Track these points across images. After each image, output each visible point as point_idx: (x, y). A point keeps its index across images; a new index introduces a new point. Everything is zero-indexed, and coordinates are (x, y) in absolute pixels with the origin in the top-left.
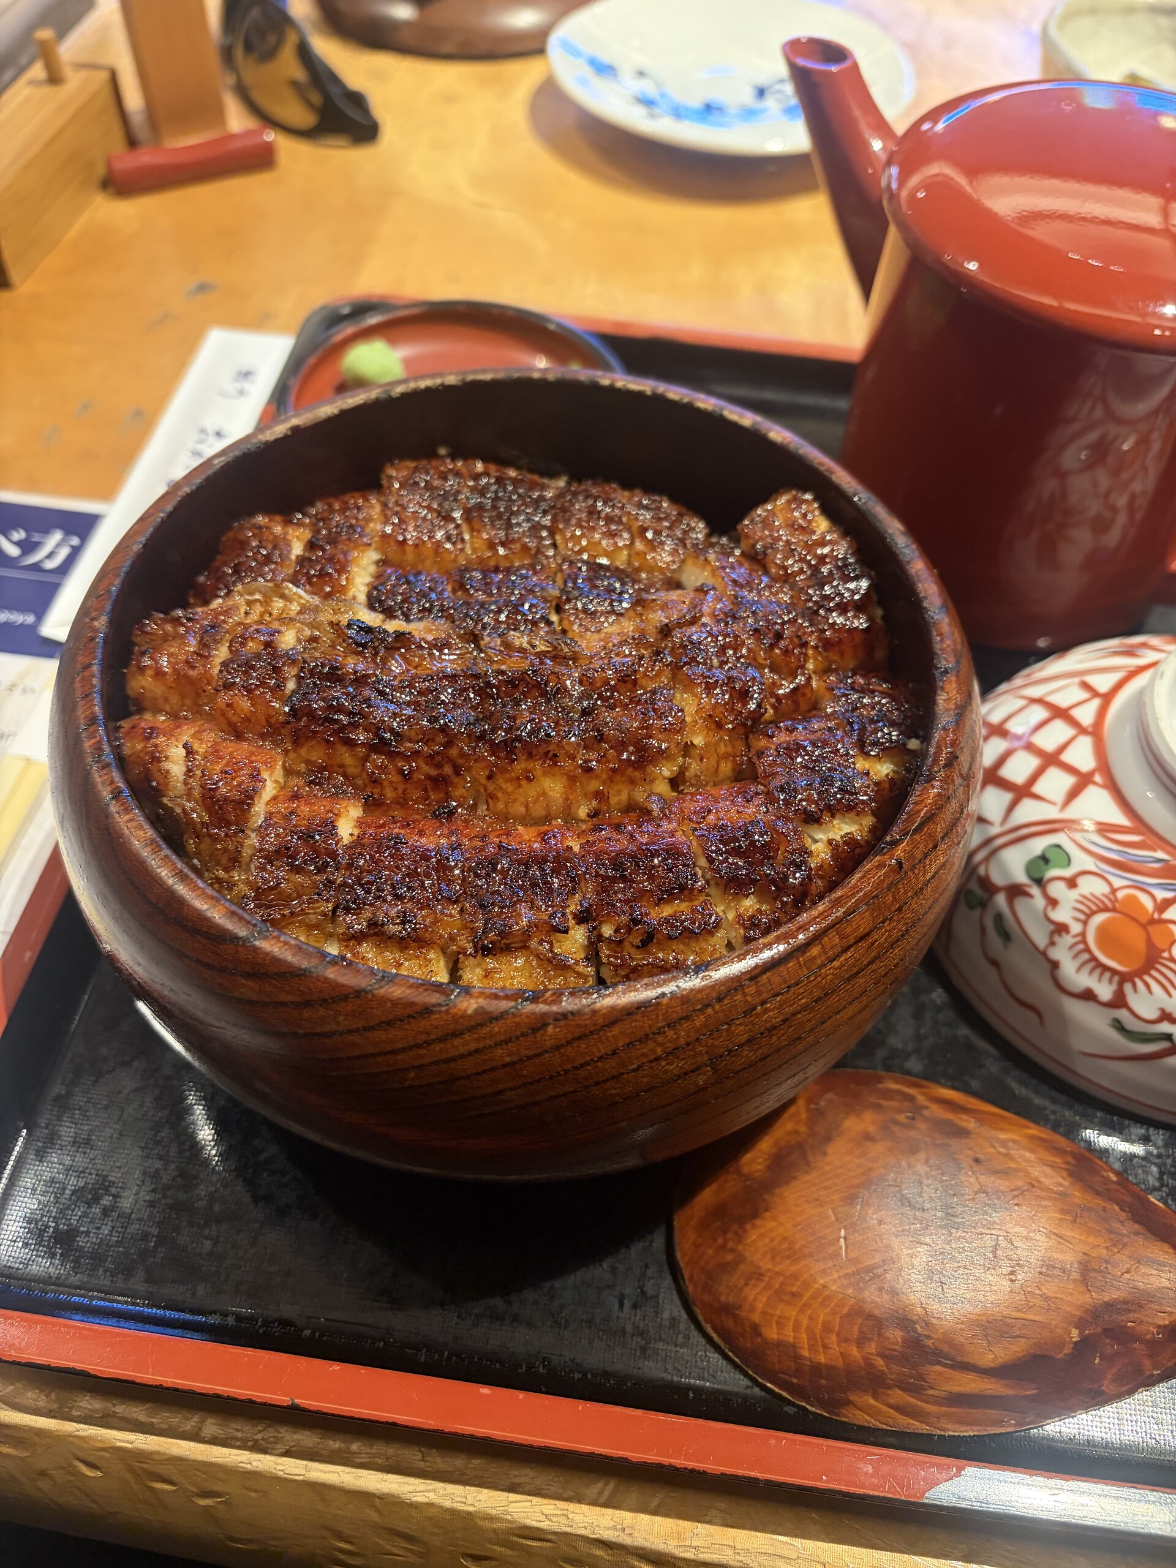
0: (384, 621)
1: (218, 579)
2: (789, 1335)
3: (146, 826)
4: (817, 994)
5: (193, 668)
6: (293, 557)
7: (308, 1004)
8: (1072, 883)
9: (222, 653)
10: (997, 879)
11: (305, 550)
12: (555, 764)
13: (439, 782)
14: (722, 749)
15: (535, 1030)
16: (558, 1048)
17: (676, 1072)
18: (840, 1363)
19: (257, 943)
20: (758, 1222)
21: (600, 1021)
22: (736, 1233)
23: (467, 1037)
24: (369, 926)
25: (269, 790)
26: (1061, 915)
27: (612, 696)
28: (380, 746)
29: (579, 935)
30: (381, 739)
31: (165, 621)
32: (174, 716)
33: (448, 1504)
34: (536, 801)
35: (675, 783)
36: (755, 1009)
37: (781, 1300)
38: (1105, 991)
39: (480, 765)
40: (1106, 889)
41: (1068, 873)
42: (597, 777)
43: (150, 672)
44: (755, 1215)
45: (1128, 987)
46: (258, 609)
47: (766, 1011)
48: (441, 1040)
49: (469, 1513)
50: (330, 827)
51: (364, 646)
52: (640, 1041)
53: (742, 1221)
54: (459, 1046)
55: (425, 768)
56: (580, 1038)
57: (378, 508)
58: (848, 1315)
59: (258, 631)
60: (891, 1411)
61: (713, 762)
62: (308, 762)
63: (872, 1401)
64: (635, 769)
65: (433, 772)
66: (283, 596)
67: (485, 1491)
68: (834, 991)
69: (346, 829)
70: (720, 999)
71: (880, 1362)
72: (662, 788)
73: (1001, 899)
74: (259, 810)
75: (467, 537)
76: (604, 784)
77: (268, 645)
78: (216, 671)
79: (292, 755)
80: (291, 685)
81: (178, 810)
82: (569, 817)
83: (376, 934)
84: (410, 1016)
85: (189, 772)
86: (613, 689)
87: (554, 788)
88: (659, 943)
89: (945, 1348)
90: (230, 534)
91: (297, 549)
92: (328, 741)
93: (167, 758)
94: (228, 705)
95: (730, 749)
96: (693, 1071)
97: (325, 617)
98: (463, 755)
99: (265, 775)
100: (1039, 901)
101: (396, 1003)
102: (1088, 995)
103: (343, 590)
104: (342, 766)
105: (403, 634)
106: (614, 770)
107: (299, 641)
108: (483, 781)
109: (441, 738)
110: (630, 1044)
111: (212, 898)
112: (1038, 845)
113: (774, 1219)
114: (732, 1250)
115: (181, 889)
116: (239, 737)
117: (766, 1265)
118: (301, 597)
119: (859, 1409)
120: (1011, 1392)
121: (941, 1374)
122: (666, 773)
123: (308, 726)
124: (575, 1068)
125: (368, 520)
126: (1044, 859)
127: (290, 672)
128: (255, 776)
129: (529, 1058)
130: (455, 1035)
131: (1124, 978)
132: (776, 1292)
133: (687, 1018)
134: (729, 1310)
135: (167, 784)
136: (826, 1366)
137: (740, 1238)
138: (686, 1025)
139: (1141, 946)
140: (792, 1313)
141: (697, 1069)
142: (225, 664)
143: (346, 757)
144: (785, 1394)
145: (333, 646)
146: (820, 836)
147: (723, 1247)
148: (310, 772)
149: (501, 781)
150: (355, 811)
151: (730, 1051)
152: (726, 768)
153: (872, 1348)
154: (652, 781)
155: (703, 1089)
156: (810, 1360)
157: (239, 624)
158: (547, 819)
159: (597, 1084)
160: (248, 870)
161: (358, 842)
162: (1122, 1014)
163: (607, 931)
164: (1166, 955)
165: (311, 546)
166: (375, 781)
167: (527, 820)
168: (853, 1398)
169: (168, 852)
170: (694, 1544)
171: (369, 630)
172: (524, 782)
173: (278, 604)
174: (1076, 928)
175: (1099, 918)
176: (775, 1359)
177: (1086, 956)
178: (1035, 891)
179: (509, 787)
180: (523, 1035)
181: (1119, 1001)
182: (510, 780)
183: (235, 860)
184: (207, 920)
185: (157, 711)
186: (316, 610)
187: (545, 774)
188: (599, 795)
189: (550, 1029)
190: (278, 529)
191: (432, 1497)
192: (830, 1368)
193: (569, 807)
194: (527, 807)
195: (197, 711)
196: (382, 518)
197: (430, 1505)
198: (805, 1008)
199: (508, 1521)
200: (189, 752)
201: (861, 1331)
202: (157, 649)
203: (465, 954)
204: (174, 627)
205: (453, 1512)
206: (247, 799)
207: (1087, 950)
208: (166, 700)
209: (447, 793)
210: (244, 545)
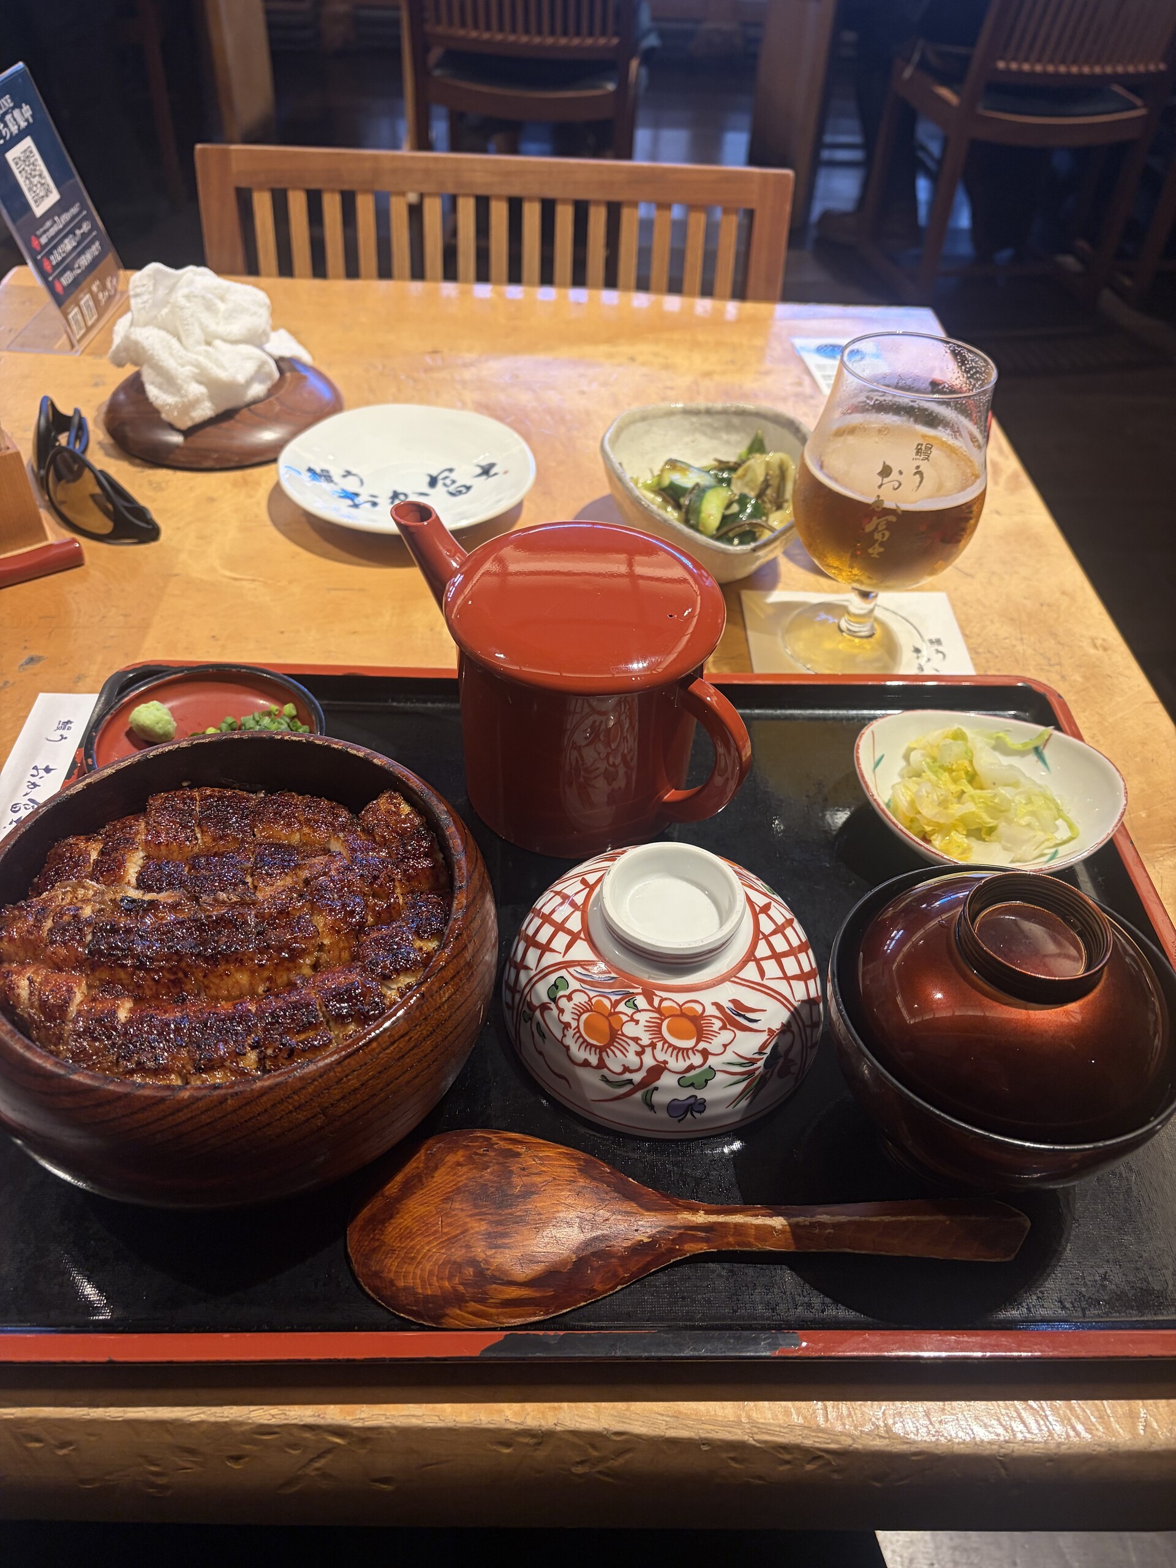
0: (143, 894)
1: (46, 879)
2: (410, 1282)
3: (7, 1023)
4: (379, 1069)
5: (32, 934)
6: (92, 861)
7: (99, 1105)
8: (569, 998)
9: (49, 924)
10: (536, 1003)
11: (98, 855)
12: (242, 964)
13: (177, 983)
14: (342, 945)
15: (221, 1103)
16: (235, 1111)
17: (303, 1118)
18: (439, 1293)
19: (71, 1077)
20: (392, 1221)
21: (256, 1095)
22: (380, 1230)
23: (185, 1111)
24: (136, 1065)
25: (78, 997)
26: (567, 1017)
27: (275, 923)
28: (142, 966)
29: (252, 1056)
30: (141, 962)
31: (14, 909)
32: (22, 964)
33: (212, 1419)
34: (233, 987)
35: (315, 967)
36: (342, 1079)
37: (405, 1263)
38: (594, 1060)
39: (199, 970)
40: (587, 999)
41: (567, 992)
42: (268, 969)
43: (6, 939)
44: (391, 1217)
45: (604, 1054)
46: (69, 896)
47: (349, 1080)
48: (172, 1114)
49: (226, 1423)
50: (113, 1013)
51: (131, 910)
52: (279, 1103)
53: (383, 1222)
54: (182, 1116)
55: (167, 975)
56: (246, 1104)
57: (143, 825)
58: (443, 1264)
59: (68, 909)
60: (470, 1316)
61: (337, 953)
62: (100, 980)
63: (458, 1312)
64: (290, 962)
65: (172, 977)
66: (84, 887)
67: (235, 1407)
68: (390, 1067)
69: (123, 1015)
70: (321, 1076)
71: (461, 1288)
72: (307, 971)
73: (538, 1013)
74: (73, 1009)
75: (199, 835)
76: (272, 973)
77: (74, 916)
78: (45, 934)
79: (91, 977)
80: (89, 938)
81: (26, 1016)
82: (253, 993)
83: (141, 1069)
84: (154, 1104)
85: (31, 993)
86: (276, 918)
87: (243, 978)
88: (298, 1054)
89: (497, 1274)
90: (53, 851)
91: (94, 856)
92: (111, 967)
93: (18, 987)
94: (53, 953)
95: (347, 945)
96: (313, 1117)
97: (110, 896)
98: (189, 965)
99: (76, 990)
100: (555, 1012)
101: (146, 1098)
102: (586, 1064)
103: (122, 878)
104: (120, 980)
105: (154, 901)
106: (277, 964)
107: (93, 912)
108: (201, 979)
109: (175, 957)
110: (274, 1105)
111: (45, 1056)
112: (552, 978)
113: (402, 1217)
114: (378, 1240)
115: (28, 1055)
116: (61, 970)
117: (397, 1244)
118: (94, 886)
119: (452, 1318)
120: (538, 1295)
121: (496, 1289)
122: (308, 961)
123: (100, 959)
124: (246, 1121)
125: (137, 833)
126: (555, 985)
127: (88, 930)
128: (70, 990)
129: (220, 1118)
130: (179, 1110)
131: (601, 1050)
132: (403, 1258)
133: (303, 1088)
134: (377, 1275)
135: (19, 1002)
136: (431, 1295)
137: (382, 1232)
138: (304, 1091)
139: (607, 1030)
140: (411, 1269)
141: (315, 1116)
142: (50, 930)
143: (122, 974)
144: (411, 1318)
145: (113, 913)
146: (395, 986)
147: (373, 1239)
148: (102, 985)
149: (211, 978)
150: (129, 1004)
151: (332, 1105)
152: (345, 955)
153: (457, 1281)
154: (300, 967)
155: (322, 1128)
156: (422, 1294)
157: (58, 906)
158: (241, 996)
159: (259, 1129)
160: (67, 1044)
161: (130, 1022)
162: (605, 1071)
163: (269, 1052)
164: (620, 1032)
165: (102, 853)
166: (139, 986)
167: (227, 999)
168: (448, 1311)
169: (21, 1036)
170: (362, 1417)
171: (133, 901)
172: (225, 977)
173: (81, 892)
174: (574, 1024)
175: (584, 1016)
176: (403, 1298)
177: (581, 1040)
178: (553, 1006)
179: (216, 981)
180: (215, 1106)
181: (602, 1065)
182: (216, 977)
183: (60, 1039)
184: (44, 1068)
185: (11, 961)
186: (103, 893)
187: (237, 971)
188: (269, 979)
189: (229, 1102)
190: (82, 845)
191: (203, 1417)
192: (434, 1296)
193: (253, 989)
194: (228, 991)
195: (36, 958)
196: (146, 832)
197: (202, 1422)
198: (373, 1077)
199: (250, 1424)
200: (31, 981)
201: (450, 1272)
202: (10, 925)
203: (190, 1074)
204: (19, 912)
205: (216, 1424)
206: (67, 1002)
207: (581, 1036)
208: (17, 954)
209: (181, 988)
210: (61, 857)
